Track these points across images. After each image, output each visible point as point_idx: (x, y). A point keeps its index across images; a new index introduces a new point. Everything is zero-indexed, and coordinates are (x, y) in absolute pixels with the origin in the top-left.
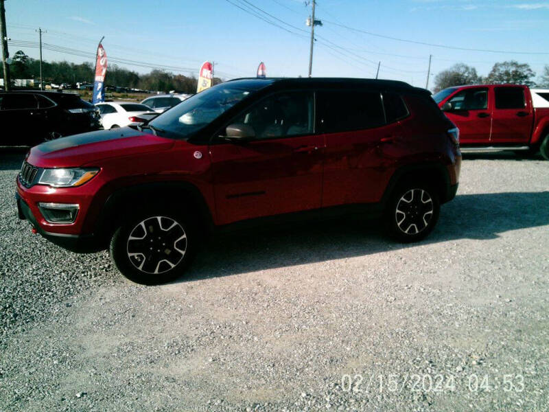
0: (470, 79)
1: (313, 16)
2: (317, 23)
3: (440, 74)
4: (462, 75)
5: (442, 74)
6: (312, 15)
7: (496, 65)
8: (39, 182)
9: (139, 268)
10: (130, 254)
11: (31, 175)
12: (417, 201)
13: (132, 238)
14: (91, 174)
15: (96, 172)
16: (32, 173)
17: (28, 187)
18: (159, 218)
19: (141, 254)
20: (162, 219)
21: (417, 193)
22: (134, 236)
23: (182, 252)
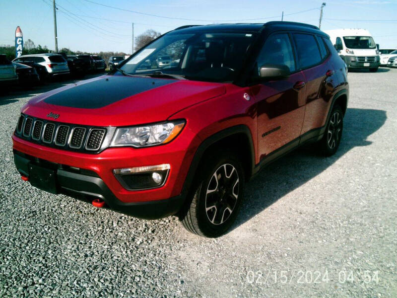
4: (152, 38)
5: (140, 37)
8: (113, 145)
9: (212, 222)
10: (207, 209)
11: (90, 138)
12: (336, 122)
13: (209, 191)
14: (179, 127)
15: (183, 124)
16: (91, 135)
17: (94, 153)
18: (225, 166)
19: (214, 206)
20: (227, 166)
21: (336, 115)
22: (209, 189)
23: (236, 196)
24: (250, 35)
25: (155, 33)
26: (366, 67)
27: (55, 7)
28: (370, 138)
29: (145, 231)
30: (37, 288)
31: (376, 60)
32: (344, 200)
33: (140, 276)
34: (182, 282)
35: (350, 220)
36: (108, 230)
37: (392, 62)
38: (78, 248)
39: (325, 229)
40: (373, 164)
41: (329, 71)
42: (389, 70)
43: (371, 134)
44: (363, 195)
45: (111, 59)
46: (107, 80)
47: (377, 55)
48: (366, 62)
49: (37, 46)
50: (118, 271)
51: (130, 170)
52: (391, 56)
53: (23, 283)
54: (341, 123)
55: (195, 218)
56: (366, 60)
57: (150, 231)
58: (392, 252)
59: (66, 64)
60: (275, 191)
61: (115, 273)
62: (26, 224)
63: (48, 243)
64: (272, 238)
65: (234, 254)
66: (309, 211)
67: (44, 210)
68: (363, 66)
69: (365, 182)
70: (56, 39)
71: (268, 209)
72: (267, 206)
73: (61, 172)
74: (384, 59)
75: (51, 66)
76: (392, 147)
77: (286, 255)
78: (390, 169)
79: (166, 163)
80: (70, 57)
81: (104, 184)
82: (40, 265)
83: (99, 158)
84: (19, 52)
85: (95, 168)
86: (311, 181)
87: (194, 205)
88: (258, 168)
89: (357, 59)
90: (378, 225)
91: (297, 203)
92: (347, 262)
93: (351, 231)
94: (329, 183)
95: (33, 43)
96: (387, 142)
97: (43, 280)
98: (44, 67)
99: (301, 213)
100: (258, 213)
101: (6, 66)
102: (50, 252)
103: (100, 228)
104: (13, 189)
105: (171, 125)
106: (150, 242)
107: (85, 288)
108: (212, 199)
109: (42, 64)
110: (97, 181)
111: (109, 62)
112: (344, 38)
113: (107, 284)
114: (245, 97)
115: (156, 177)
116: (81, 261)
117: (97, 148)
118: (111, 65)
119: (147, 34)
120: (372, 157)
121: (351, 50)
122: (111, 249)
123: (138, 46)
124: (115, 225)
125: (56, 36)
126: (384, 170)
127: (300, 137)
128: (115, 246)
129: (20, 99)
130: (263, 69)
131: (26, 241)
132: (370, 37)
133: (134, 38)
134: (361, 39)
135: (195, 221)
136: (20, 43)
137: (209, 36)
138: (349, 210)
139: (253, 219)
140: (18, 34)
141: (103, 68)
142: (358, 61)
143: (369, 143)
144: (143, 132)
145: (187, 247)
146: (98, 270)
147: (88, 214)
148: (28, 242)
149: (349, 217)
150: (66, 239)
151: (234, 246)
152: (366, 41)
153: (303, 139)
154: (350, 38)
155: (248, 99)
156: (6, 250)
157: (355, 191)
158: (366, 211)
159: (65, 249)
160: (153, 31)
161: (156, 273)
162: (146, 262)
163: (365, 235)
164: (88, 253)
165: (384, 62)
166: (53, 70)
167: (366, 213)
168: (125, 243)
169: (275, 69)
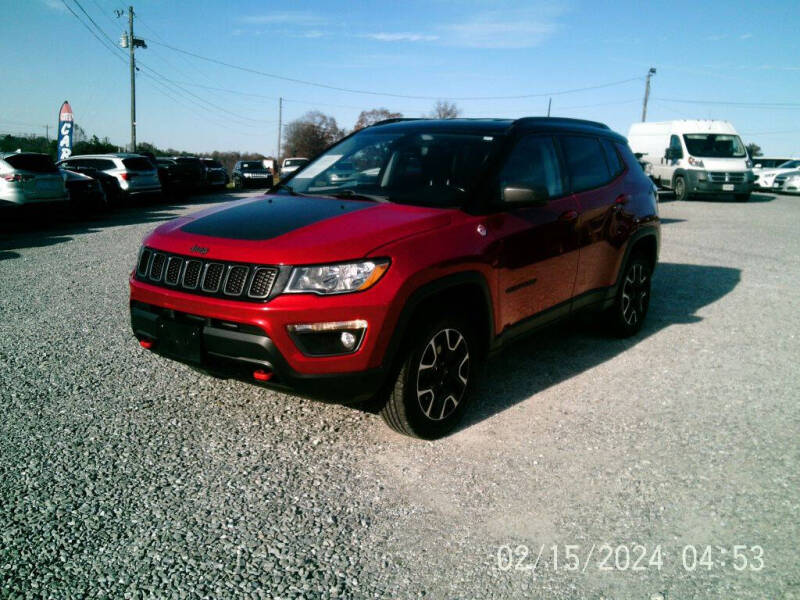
0: (329, 133)
1: (132, 33)
2: (138, 43)
3: (290, 125)
4: (318, 127)
5: (293, 125)
6: (129, 32)
7: (363, 114)
8: (287, 290)
9: (427, 414)
10: (420, 393)
11: (255, 280)
12: (637, 280)
13: (422, 367)
14: (382, 268)
15: (387, 264)
16: (256, 277)
17: (260, 302)
18: (447, 331)
19: (430, 390)
20: (450, 332)
21: (637, 269)
22: (424, 363)
23: (465, 381)
24: (491, 139)
25: (324, 118)
26: (728, 192)
27: (133, 65)
28: (700, 313)
29: (323, 429)
30: (174, 489)
31: (745, 178)
32: (637, 398)
33: (320, 481)
34: (382, 488)
35: (642, 424)
36: (267, 426)
37: (781, 183)
38: (226, 446)
39: (599, 433)
40: (697, 350)
41: (622, 196)
42: (773, 198)
43: (705, 304)
44: (669, 391)
45: (238, 165)
46: (270, 201)
47: (748, 170)
48: (726, 183)
49: (89, 138)
50: (288, 474)
51: (310, 327)
52: (779, 171)
53: (153, 484)
54: (647, 284)
55: (401, 404)
56: (727, 180)
57: (332, 430)
58: (694, 463)
59: (155, 173)
60: (530, 384)
61: (284, 475)
62: (141, 416)
63: (180, 439)
64: (518, 443)
65: (458, 460)
66: (579, 411)
67: (165, 399)
68: (721, 190)
69: (676, 375)
70: (134, 126)
71: (516, 408)
72: (514, 403)
73: (209, 330)
74: (766, 178)
75: (127, 177)
76: (735, 326)
77: (535, 463)
78: (723, 358)
79: (360, 319)
80: (161, 162)
81: (273, 345)
82: (174, 464)
83: (266, 309)
84: (64, 150)
85: (261, 322)
86: (590, 372)
87: (400, 384)
88: (500, 342)
89: (709, 176)
90: (683, 430)
91: (562, 401)
92: (623, 473)
93: (639, 436)
94: (619, 374)
95: (83, 132)
96: (729, 319)
97: (182, 480)
98: (114, 180)
99: (566, 413)
100: (499, 412)
101: (49, 176)
102: (185, 449)
103: (255, 424)
104: (107, 371)
105: (370, 266)
106: (332, 442)
107: (243, 491)
108: (427, 379)
109: (110, 173)
110: (264, 341)
111: (234, 171)
112: (685, 136)
113: (274, 486)
114: (479, 230)
115: (347, 339)
116: (233, 460)
117: (265, 294)
118: (238, 178)
119: (308, 120)
120: (699, 340)
121: (697, 159)
122: (275, 448)
123: (289, 141)
124: (277, 420)
125: (134, 119)
126: (712, 359)
127: (571, 301)
128: (279, 445)
129: (73, 236)
130: (508, 189)
131: (147, 436)
132: (734, 136)
133: (283, 127)
134: (718, 139)
135: (402, 410)
136: (68, 132)
137: (426, 137)
138: (642, 411)
139: (490, 419)
140: (65, 117)
141: (223, 183)
142: (711, 180)
143: (699, 319)
144: (330, 274)
145: (389, 450)
146: (260, 471)
147: (234, 406)
148: (151, 437)
149: (640, 420)
150: (206, 436)
151: (458, 451)
152: (728, 144)
153: (578, 304)
154: (696, 137)
155: (484, 233)
156: (119, 446)
157: (658, 387)
158: (669, 413)
159: (207, 447)
160: (319, 115)
161: (343, 478)
162: (328, 464)
163: (659, 442)
164: (242, 452)
165: (766, 182)
166: (130, 185)
167: (668, 416)
168: (296, 443)
169: (526, 190)
